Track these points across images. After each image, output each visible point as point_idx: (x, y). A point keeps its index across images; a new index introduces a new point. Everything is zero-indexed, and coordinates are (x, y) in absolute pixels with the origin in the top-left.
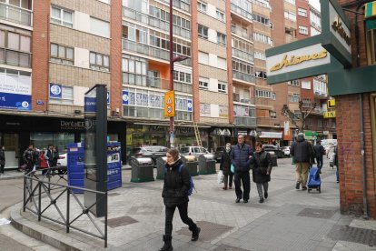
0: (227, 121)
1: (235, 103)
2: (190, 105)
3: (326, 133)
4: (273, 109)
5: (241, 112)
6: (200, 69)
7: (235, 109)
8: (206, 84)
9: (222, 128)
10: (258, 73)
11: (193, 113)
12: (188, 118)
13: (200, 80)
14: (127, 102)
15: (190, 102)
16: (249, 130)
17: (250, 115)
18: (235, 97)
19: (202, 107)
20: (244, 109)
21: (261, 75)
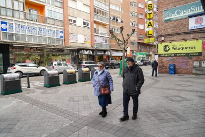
0: (90, 46)
1: (95, 34)
2: (61, 34)
3: (151, 53)
4: (121, 39)
5: (99, 40)
6: (70, 11)
7: (96, 38)
8: (74, 21)
9: (87, 50)
10: (112, 18)
11: (64, 40)
12: (61, 42)
13: (70, 18)
14: (6, 30)
15: (62, 32)
16: (105, 51)
17: (106, 42)
18: (96, 31)
19: (71, 36)
20: (101, 38)
21: (114, 19)
